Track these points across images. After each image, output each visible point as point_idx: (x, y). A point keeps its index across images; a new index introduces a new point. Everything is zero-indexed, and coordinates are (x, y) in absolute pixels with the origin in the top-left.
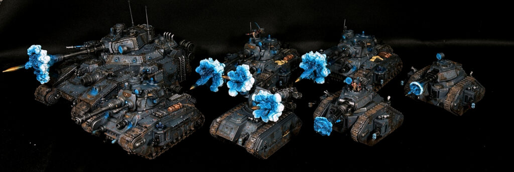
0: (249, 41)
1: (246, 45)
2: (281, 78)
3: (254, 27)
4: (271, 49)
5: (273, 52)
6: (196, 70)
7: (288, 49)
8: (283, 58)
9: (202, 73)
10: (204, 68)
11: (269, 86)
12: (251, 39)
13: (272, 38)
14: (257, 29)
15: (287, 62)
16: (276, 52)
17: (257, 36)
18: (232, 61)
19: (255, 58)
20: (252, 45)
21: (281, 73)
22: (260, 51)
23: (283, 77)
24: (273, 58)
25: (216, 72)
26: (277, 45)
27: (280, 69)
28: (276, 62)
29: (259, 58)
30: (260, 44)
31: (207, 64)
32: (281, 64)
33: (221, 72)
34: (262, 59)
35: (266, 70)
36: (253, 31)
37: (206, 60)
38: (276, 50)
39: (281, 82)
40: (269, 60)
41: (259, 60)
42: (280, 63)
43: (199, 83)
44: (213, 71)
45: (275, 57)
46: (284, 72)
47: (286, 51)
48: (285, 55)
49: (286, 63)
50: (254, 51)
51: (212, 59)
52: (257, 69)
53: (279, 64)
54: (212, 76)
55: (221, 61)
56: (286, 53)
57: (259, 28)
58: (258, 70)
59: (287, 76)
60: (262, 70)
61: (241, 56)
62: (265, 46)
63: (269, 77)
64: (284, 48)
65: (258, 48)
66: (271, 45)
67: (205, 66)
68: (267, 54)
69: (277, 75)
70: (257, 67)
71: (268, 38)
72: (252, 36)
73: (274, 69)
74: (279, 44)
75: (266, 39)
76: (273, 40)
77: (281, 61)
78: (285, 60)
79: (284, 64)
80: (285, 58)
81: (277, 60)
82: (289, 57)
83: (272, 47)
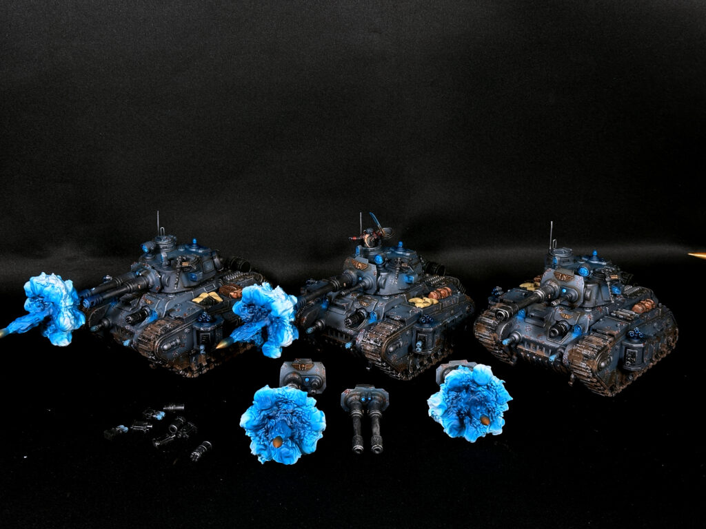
0: (355, 252)
1: (347, 261)
2: (419, 334)
3: (369, 224)
4: (401, 270)
5: (406, 279)
6: (234, 309)
7: (441, 275)
8: (429, 293)
9: (246, 315)
10: (250, 305)
11: (394, 352)
12: (359, 247)
13: (406, 248)
14: (375, 228)
15: (435, 302)
16: (413, 278)
17: (375, 243)
18: (314, 294)
19: (365, 290)
20: (361, 261)
21: (421, 324)
22: (379, 275)
23: (424, 333)
24: (406, 291)
25: (277, 312)
26: (416, 264)
27: (419, 315)
28: (411, 301)
29: (376, 290)
30: (380, 260)
31: (256, 296)
32: (422, 306)
33: (286, 313)
34: (382, 292)
35: (388, 317)
36: (366, 233)
37: (255, 287)
38: (413, 274)
39: (420, 344)
40: (396, 295)
41: (375, 294)
42: (420, 303)
43: (237, 336)
44: (270, 311)
45: (410, 290)
46: (429, 322)
47: (435, 279)
48: (433, 288)
49: (433, 304)
50: (364, 275)
51: (268, 284)
52: (368, 314)
53: (418, 305)
54: (267, 322)
55: (289, 291)
56: (434, 285)
57: (379, 225)
58: (372, 316)
59: (434, 332)
60: (379, 317)
61: (336, 283)
62: (389, 266)
63: (394, 332)
64: (432, 274)
65: (374, 268)
66: (402, 262)
67: (252, 299)
68: (392, 282)
69: (412, 329)
70: (370, 309)
71: (396, 248)
72: (362, 243)
73: (407, 315)
74: (420, 264)
75: (393, 250)
76: (408, 254)
77: (422, 298)
78: (432, 297)
79: (429, 305)
80: (432, 293)
81: (413, 297)
82: (442, 292)
83: (403, 267)
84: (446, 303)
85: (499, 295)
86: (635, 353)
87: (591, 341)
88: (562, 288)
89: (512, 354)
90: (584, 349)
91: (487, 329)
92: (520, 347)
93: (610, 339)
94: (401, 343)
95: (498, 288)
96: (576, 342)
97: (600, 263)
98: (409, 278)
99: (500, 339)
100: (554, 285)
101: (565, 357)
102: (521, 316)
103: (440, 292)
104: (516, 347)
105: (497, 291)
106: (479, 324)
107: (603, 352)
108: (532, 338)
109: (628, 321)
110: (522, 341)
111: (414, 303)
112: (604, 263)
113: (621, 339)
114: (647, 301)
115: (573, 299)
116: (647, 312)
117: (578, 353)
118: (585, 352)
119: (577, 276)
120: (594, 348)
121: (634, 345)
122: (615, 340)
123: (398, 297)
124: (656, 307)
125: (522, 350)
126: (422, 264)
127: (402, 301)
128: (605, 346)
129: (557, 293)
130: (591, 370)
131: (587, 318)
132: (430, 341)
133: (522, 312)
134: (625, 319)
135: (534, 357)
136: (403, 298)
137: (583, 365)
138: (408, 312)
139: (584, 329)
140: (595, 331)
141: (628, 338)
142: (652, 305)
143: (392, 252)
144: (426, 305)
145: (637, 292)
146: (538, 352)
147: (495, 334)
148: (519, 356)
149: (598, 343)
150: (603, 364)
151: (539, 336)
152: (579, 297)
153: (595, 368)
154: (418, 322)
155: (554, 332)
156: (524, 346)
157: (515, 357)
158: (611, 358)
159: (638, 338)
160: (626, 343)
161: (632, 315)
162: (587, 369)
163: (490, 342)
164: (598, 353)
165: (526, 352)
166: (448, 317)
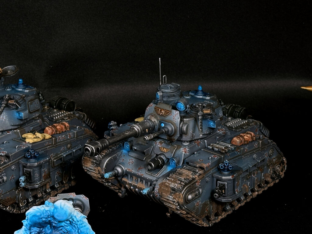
2: (24, 169)
5: (17, 115)
8: (44, 129)
15: (48, 136)
16: (22, 114)
21: (27, 159)
23: (30, 167)
26: (32, 100)
27: (27, 150)
28: (24, 136)
32: (31, 141)
38: (23, 110)
39: (22, 179)
40: (8, 131)
42: (30, 138)
46: (35, 157)
49: (44, 139)
53: (27, 141)
56: (55, 120)
59: (40, 166)
64: (60, 109)
69: (18, 164)
71: (17, 85)
74: (37, 101)
75: (14, 87)
76: (27, 91)
77: (34, 134)
78: (47, 132)
79: (39, 140)
80: (47, 128)
81: (28, 132)
82: (58, 127)
83: (10, 104)
84: (61, 137)
85: (112, 129)
86: (224, 185)
87: (181, 174)
88: (161, 123)
89: (121, 186)
90: (172, 182)
91: (92, 162)
92: (124, 179)
93: (200, 172)
94: (5, 178)
95: (113, 123)
96: (168, 175)
97: (204, 97)
98: (19, 114)
99: (103, 172)
100: (153, 120)
101: (156, 190)
102: (126, 150)
103: (55, 127)
104: (121, 180)
105: (111, 126)
106: (86, 158)
107: (190, 185)
108: (134, 171)
109: (222, 153)
110: (126, 174)
111: (25, 138)
112: (208, 98)
113: (211, 172)
114: (248, 134)
115: (170, 133)
116: (245, 144)
117: (167, 186)
118: (172, 185)
119: (174, 111)
120: (181, 181)
121: (223, 178)
122: (205, 172)
123: (11, 132)
124: (256, 139)
125: (126, 183)
126: (40, 100)
127: (15, 136)
128: (193, 179)
129: (157, 128)
130: (178, 202)
131: (183, 151)
132: (37, 175)
133: (127, 146)
134: (219, 152)
135: (137, 190)
136: (17, 133)
137: (171, 198)
138: (15, 147)
139: (179, 162)
140: (188, 163)
141: (220, 171)
142: (252, 138)
143: (13, 89)
144: (36, 140)
145: (244, 125)
146: (139, 185)
147: (99, 168)
148: (125, 188)
149: (188, 176)
150: (190, 197)
151: (139, 169)
152: (176, 131)
153: (181, 201)
154: (25, 157)
155: (151, 165)
156: (128, 179)
157: (123, 189)
158: (200, 190)
159: (228, 170)
160: (217, 175)
161: (227, 147)
162: (174, 202)
163: (95, 175)
164: (184, 186)
165: (130, 185)
166: (64, 151)
